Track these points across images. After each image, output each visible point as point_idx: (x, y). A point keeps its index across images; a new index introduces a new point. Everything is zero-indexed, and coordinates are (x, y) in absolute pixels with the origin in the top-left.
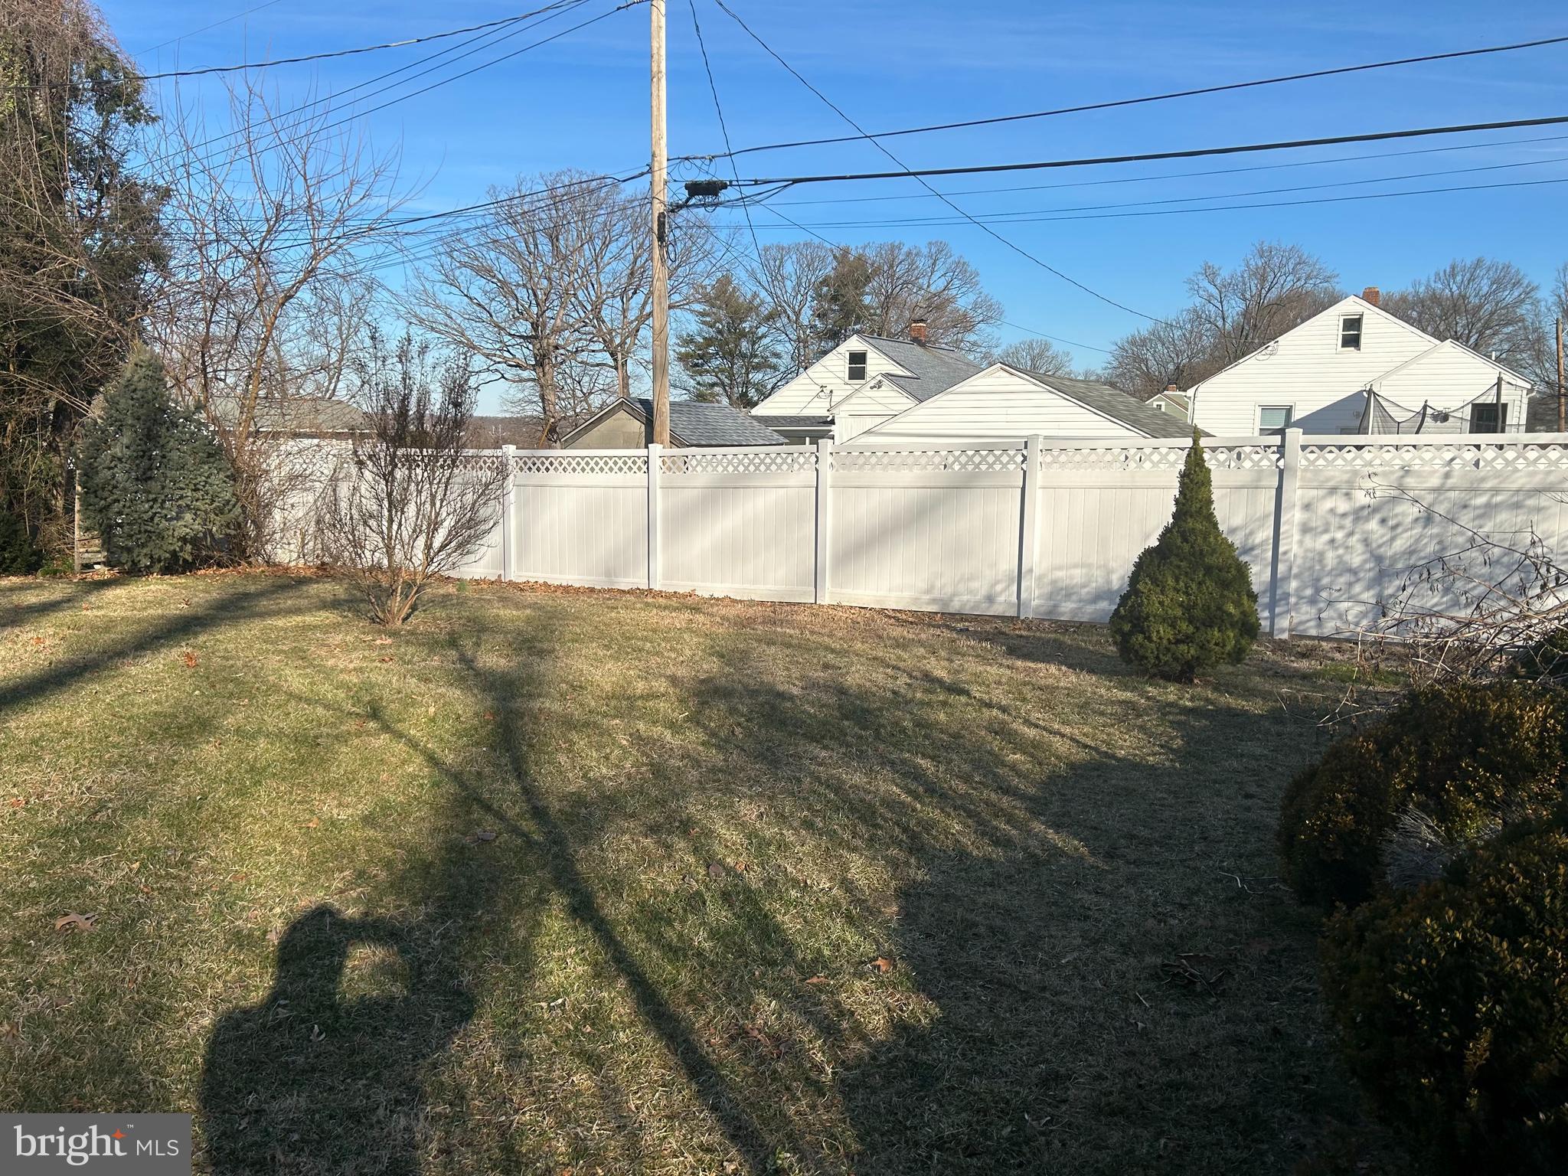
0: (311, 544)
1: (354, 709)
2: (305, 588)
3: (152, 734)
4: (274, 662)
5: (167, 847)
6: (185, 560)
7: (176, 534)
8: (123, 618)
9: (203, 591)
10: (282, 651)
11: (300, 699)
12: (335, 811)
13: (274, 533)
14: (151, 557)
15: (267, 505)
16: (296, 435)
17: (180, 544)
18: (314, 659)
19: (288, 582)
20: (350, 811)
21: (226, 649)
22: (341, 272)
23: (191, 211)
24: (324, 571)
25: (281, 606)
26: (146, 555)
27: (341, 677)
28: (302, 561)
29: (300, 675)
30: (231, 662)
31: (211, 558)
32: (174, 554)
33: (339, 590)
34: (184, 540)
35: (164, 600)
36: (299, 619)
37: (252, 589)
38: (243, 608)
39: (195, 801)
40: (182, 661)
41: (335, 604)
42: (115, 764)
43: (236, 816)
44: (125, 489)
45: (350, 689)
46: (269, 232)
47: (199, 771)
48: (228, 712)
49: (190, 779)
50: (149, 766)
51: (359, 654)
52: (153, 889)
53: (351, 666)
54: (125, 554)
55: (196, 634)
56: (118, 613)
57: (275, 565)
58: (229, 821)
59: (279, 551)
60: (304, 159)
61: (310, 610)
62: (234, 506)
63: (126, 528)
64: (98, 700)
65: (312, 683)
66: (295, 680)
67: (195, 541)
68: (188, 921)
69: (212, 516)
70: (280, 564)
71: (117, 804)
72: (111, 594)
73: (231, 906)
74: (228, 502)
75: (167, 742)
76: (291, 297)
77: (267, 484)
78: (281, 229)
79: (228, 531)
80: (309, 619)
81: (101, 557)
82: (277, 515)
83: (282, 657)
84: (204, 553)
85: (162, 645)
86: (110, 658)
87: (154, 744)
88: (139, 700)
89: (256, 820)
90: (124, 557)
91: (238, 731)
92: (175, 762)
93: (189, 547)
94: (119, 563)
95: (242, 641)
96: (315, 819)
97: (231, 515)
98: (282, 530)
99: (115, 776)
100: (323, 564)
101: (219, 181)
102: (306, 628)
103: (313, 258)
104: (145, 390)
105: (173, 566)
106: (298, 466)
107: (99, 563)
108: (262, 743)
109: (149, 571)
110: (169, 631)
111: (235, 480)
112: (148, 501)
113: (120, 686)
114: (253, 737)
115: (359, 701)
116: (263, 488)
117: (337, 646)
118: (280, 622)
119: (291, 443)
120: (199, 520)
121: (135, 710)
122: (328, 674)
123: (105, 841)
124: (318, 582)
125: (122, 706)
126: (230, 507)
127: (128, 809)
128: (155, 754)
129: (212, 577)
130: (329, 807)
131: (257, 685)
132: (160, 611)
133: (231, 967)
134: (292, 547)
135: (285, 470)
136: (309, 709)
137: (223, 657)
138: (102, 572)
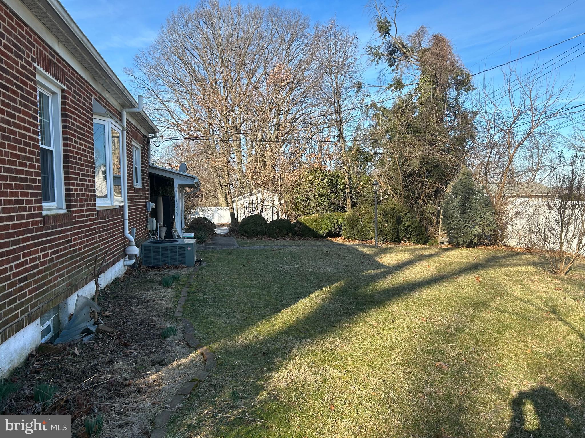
0: (523, 239)
1: (545, 308)
2: (520, 256)
3: (466, 304)
4: (509, 284)
5: (472, 347)
6: (475, 243)
7: (472, 233)
8: (454, 262)
9: (481, 254)
10: (512, 280)
11: (521, 300)
12: (538, 349)
13: (508, 234)
14: (464, 241)
15: (506, 223)
16: (519, 197)
17: (474, 237)
18: (526, 285)
19: (513, 253)
20: (544, 350)
21: (491, 277)
22: (543, 132)
23: (486, 118)
24: (529, 250)
25: (512, 262)
26: (462, 240)
27: (538, 294)
28: (519, 246)
29: (520, 291)
30: (493, 282)
31: (484, 242)
32: (471, 240)
33: (536, 258)
34: (475, 235)
35: (468, 256)
36: (519, 268)
37: (499, 255)
38: (496, 262)
39: (481, 332)
40: (475, 279)
41: (534, 264)
42: (454, 313)
43: (497, 341)
44: (456, 217)
45: (542, 299)
46: (514, 121)
47: (483, 321)
48: (493, 301)
49: (479, 323)
50: (465, 316)
51: (546, 285)
52: (467, 361)
53: (543, 290)
54: (455, 239)
55: (480, 270)
56: (453, 260)
57: (508, 246)
58: (494, 343)
59: (510, 241)
60: (530, 91)
61: (523, 265)
62: (494, 224)
63: (456, 230)
64: (448, 289)
65: (526, 295)
66: (518, 292)
67: (479, 236)
68: (480, 376)
69: (485, 227)
70: (510, 246)
71: (455, 327)
72: (450, 253)
73: (496, 375)
74: (492, 222)
75: (471, 308)
76: (521, 144)
77: (507, 216)
78: (520, 118)
79: (491, 233)
80: (523, 269)
81: (447, 240)
82: (510, 227)
83: (513, 282)
84: (482, 240)
85: (468, 273)
86: (451, 275)
87: (466, 308)
88: (461, 291)
89: (505, 345)
90: (455, 240)
91: (496, 308)
92: (474, 316)
93: (477, 238)
94: (453, 242)
95: (497, 275)
96: (529, 350)
97: (493, 227)
98: (511, 233)
99: (454, 317)
100: (528, 247)
101: (497, 105)
102: (522, 272)
103: (532, 128)
104: (465, 183)
105: (471, 245)
106: (519, 209)
107: (446, 242)
108: (507, 315)
109: (462, 245)
110: (470, 268)
111: (494, 214)
112: (464, 221)
113: (455, 285)
114: (503, 312)
115: (547, 305)
116: (505, 217)
117: (536, 281)
118: (512, 269)
119: (518, 200)
120: (481, 228)
121: (460, 295)
122: (533, 292)
123: (451, 339)
124: (526, 254)
125: (455, 292)
126: (492, 224)
127: (458, 330)
128: (467, 312)
129: (484, 249)
130: (535, 346)
131: (503, 292)
132: (466, 260)
133: (497, 399)
134: (515, 240)
135: (514, 210)
136: (525, 305)
137: (490, 280)
138: (447, 245)
